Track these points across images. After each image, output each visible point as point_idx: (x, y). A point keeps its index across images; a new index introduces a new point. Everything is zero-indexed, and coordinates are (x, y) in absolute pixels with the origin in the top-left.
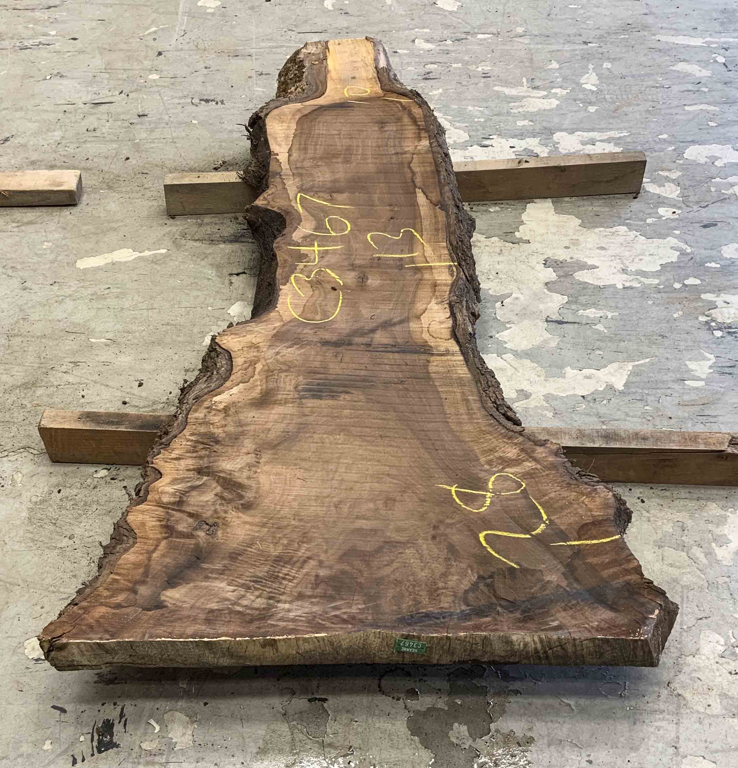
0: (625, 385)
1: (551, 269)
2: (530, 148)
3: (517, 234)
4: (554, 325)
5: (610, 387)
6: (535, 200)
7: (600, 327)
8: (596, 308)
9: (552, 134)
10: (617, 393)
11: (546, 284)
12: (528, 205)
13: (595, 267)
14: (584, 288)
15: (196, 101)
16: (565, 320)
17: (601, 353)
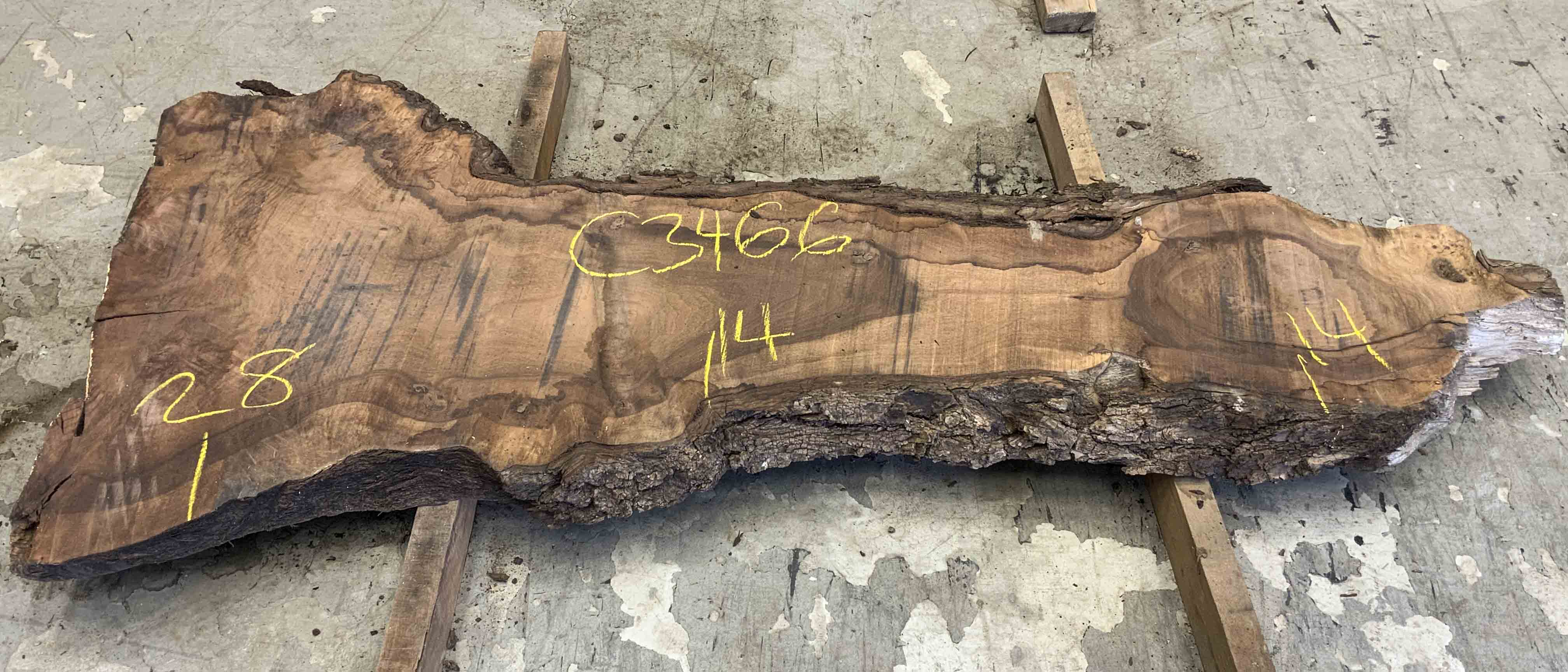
0: (629, 643)
1: (942, 567)
2: (1363, 570)
3: (1049, 526)
4: (786, 560)
5: (626, 622)
6: (1167, 565)
7: (781, 623)
8: (833, 624)
9: (1440, 616)
10: (611, 630)
11: (901, 559)
12: (1148, 551)
13: (956, 637)
14: (890, 613)
15: (1379, 115)
16: (799, 577)
17: (714, 618)
